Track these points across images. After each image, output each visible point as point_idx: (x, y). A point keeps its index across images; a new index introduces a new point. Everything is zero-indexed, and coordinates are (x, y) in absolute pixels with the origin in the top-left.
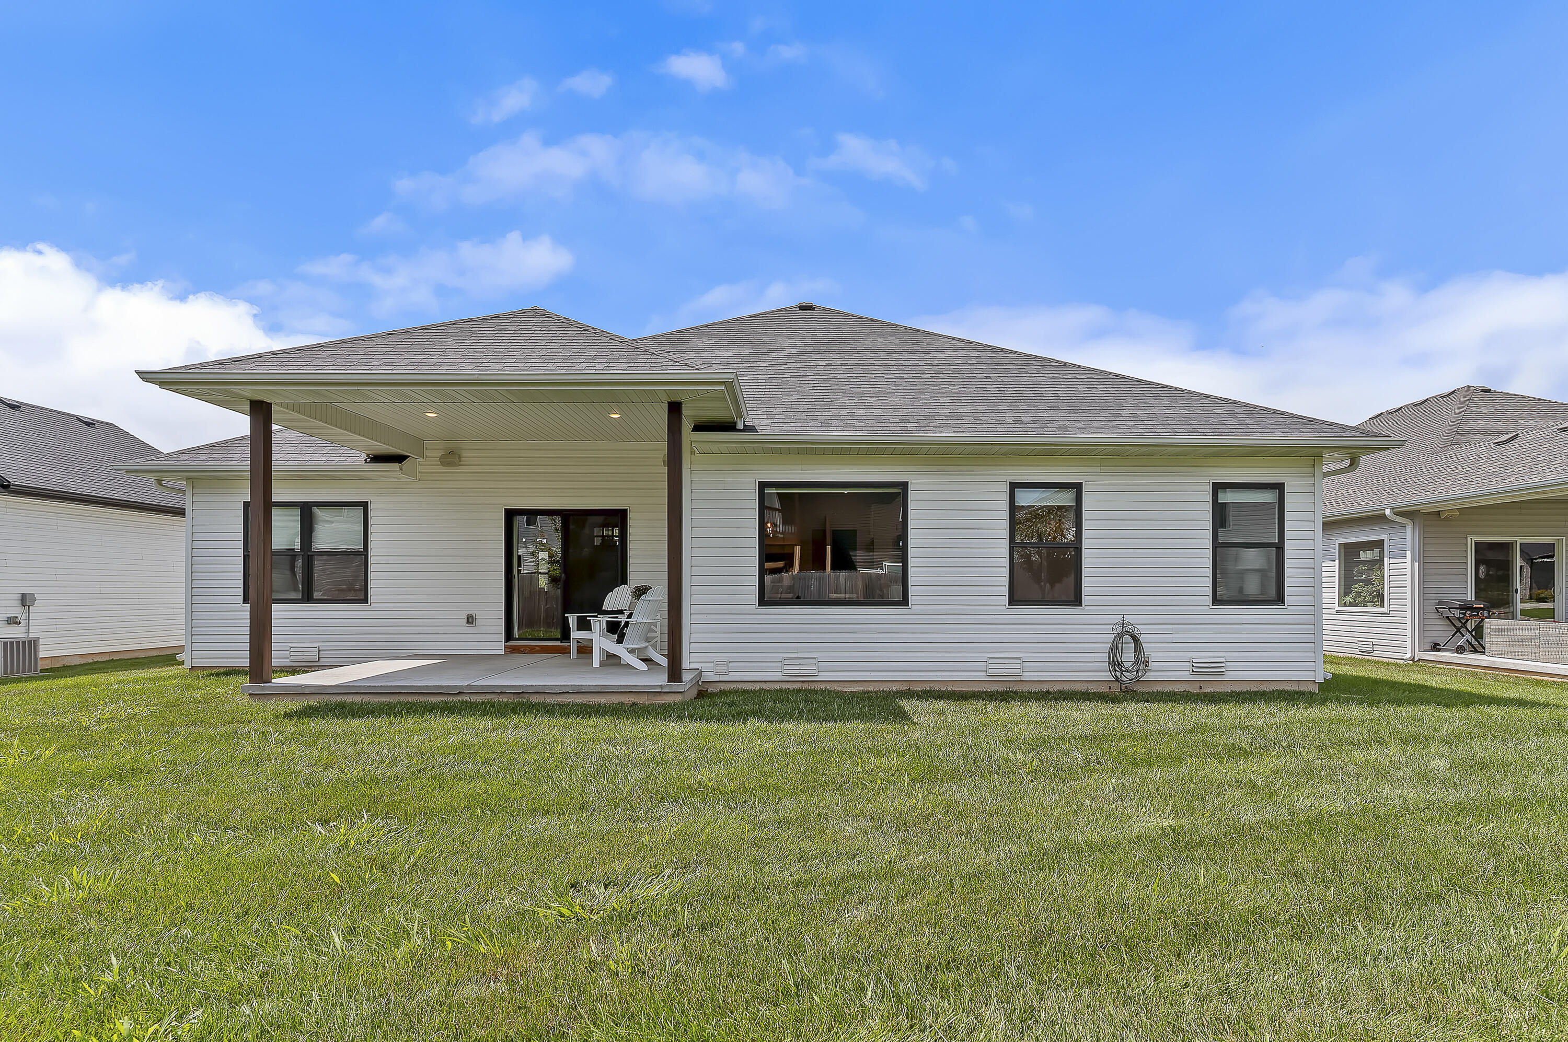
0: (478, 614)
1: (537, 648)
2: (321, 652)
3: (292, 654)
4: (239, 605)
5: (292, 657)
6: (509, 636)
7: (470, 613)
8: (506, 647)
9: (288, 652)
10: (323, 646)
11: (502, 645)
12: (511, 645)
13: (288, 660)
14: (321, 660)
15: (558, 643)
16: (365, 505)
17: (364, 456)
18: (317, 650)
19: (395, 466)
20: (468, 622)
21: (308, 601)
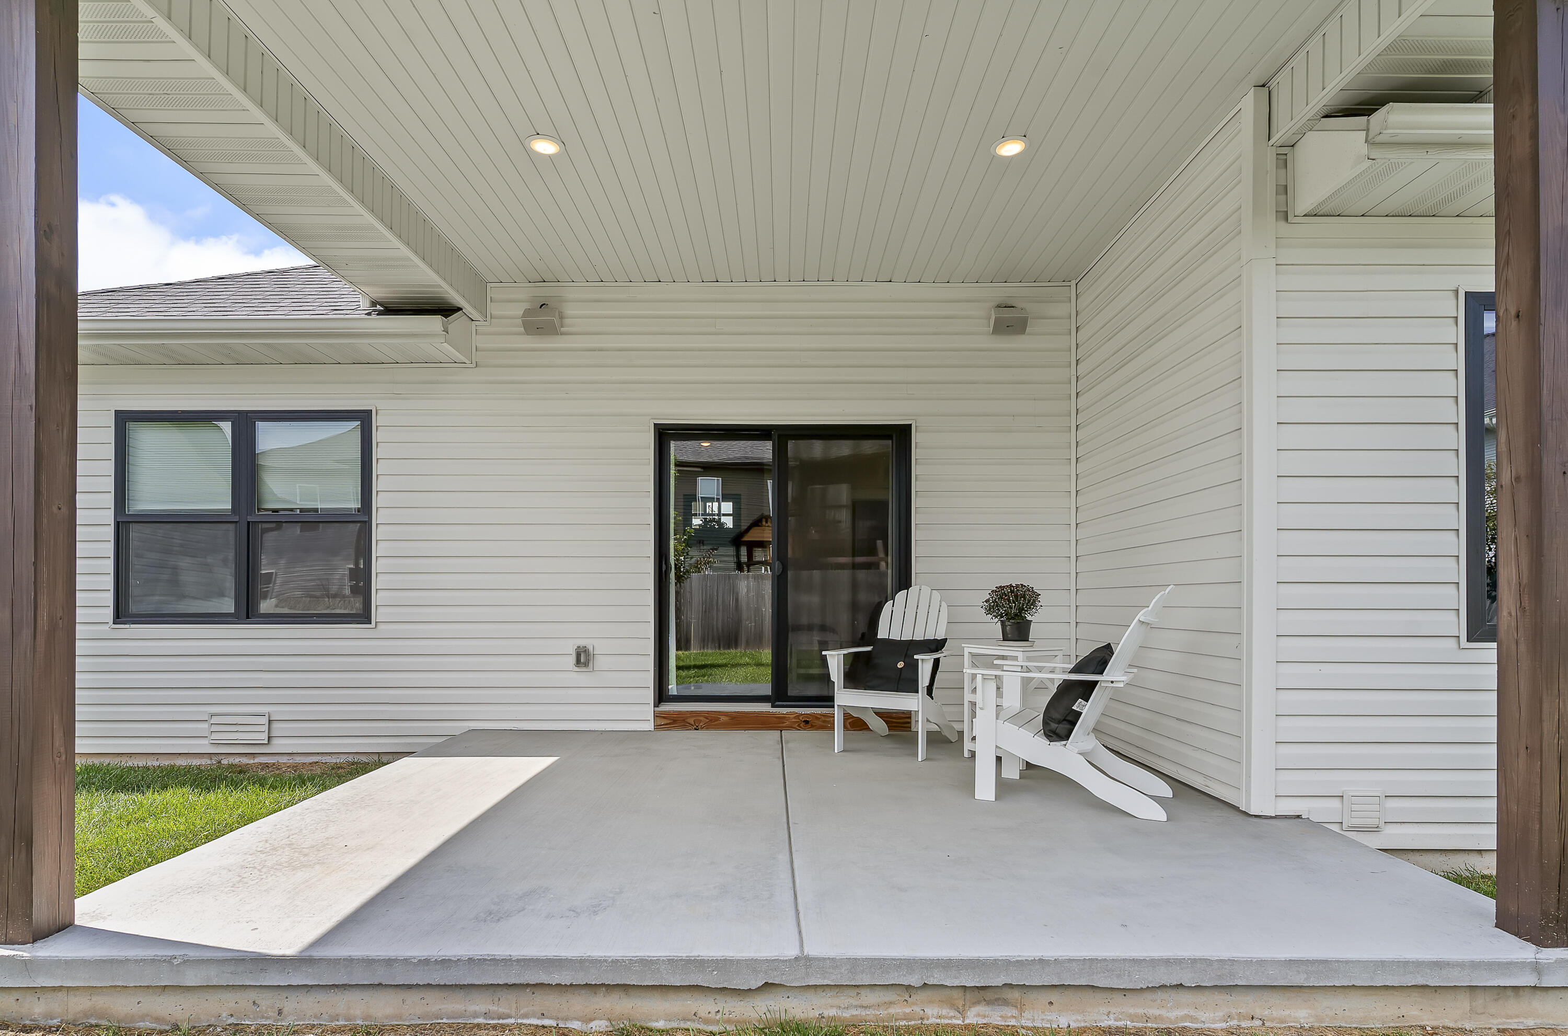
0: (598, 647)
1: (723, 719)
2: (275, 725)
3: (214, 728)
4: (106, 627)
5: (214, 736)
6: (662, 696)
7: (582, 643)
8: (656, 716)
9: (205, 725)
10: (277, 712)
11: (648, 711)
12: (668, 713)
13: (205, 742)
14: (275, 741)
15: (765, 708)
16: (364, 418)
17: (365, 304)
18: (264, 720)
19: (434, 322)
20: (578, 662)
21: (248, 617)
